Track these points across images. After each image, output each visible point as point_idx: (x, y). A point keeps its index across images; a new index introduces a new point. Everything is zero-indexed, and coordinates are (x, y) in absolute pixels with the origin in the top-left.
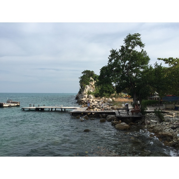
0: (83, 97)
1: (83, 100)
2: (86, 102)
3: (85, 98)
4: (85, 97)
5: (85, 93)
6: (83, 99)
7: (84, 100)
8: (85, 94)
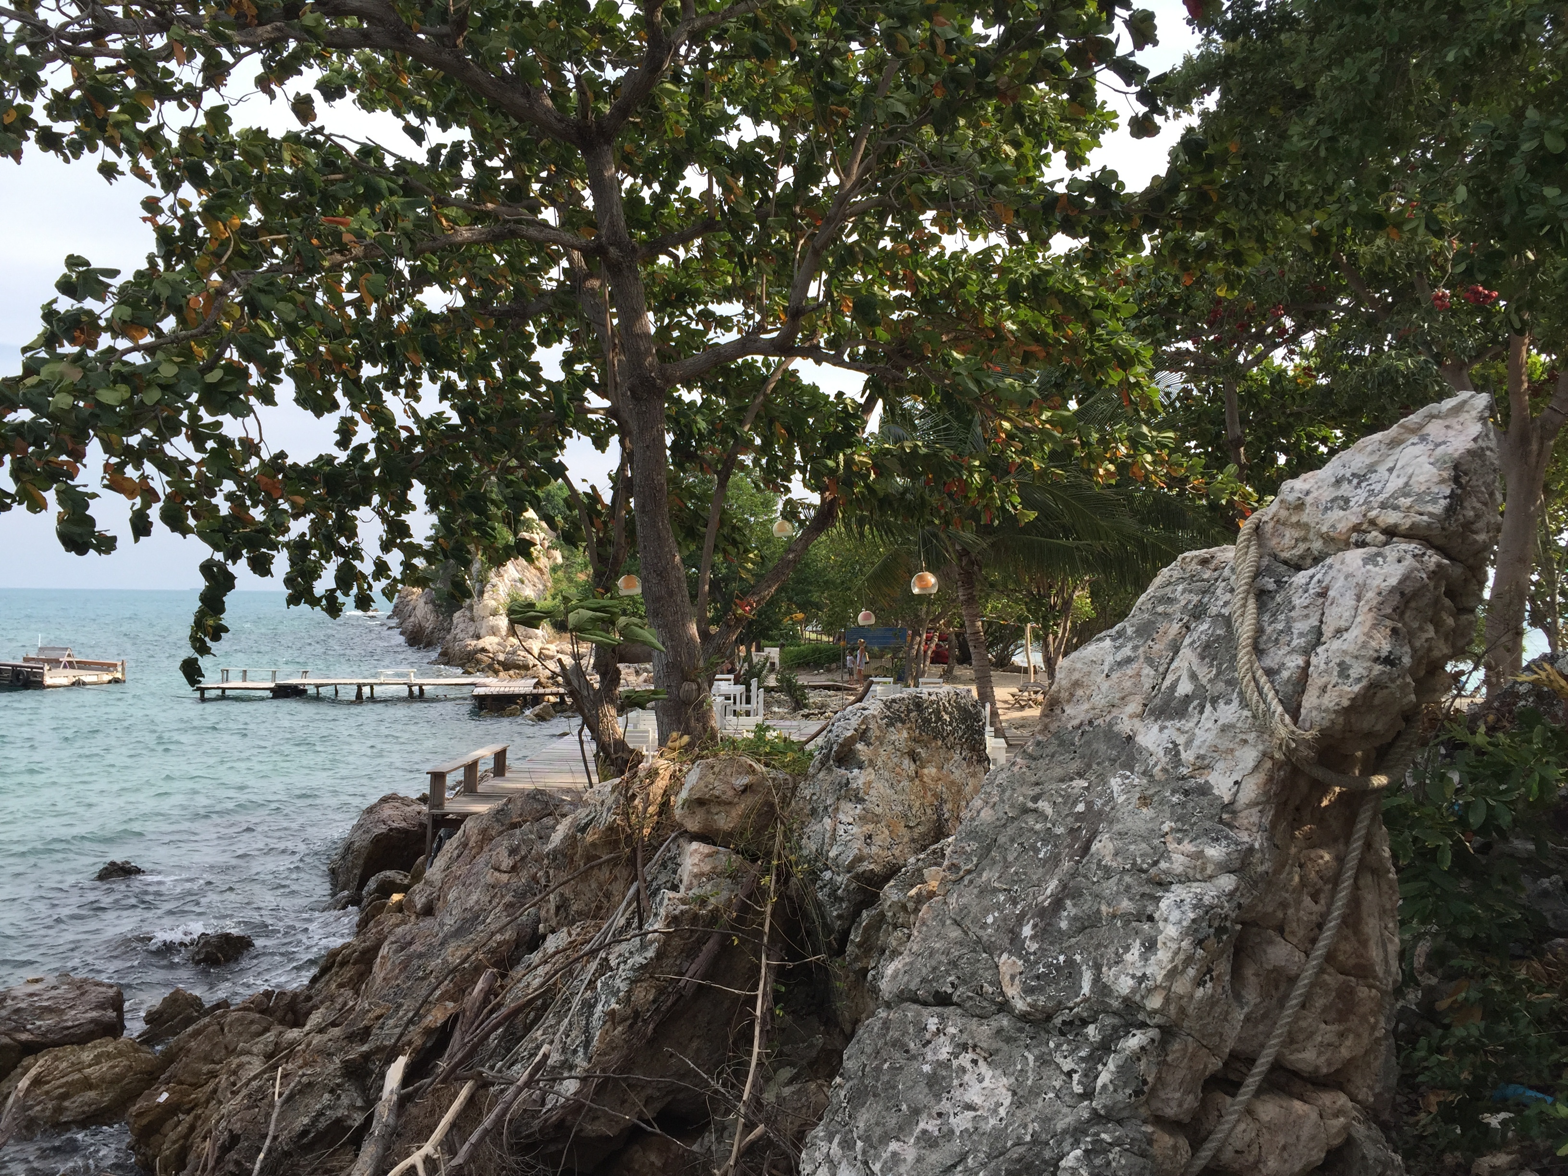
0: (483, 632)
1: (483, 650)
2: (501, 657)
3: (494, 634)
4: (494, 631)
5: (492, 603)
6: (481, 643)
7: (488, 647)
8: (494, 613)
